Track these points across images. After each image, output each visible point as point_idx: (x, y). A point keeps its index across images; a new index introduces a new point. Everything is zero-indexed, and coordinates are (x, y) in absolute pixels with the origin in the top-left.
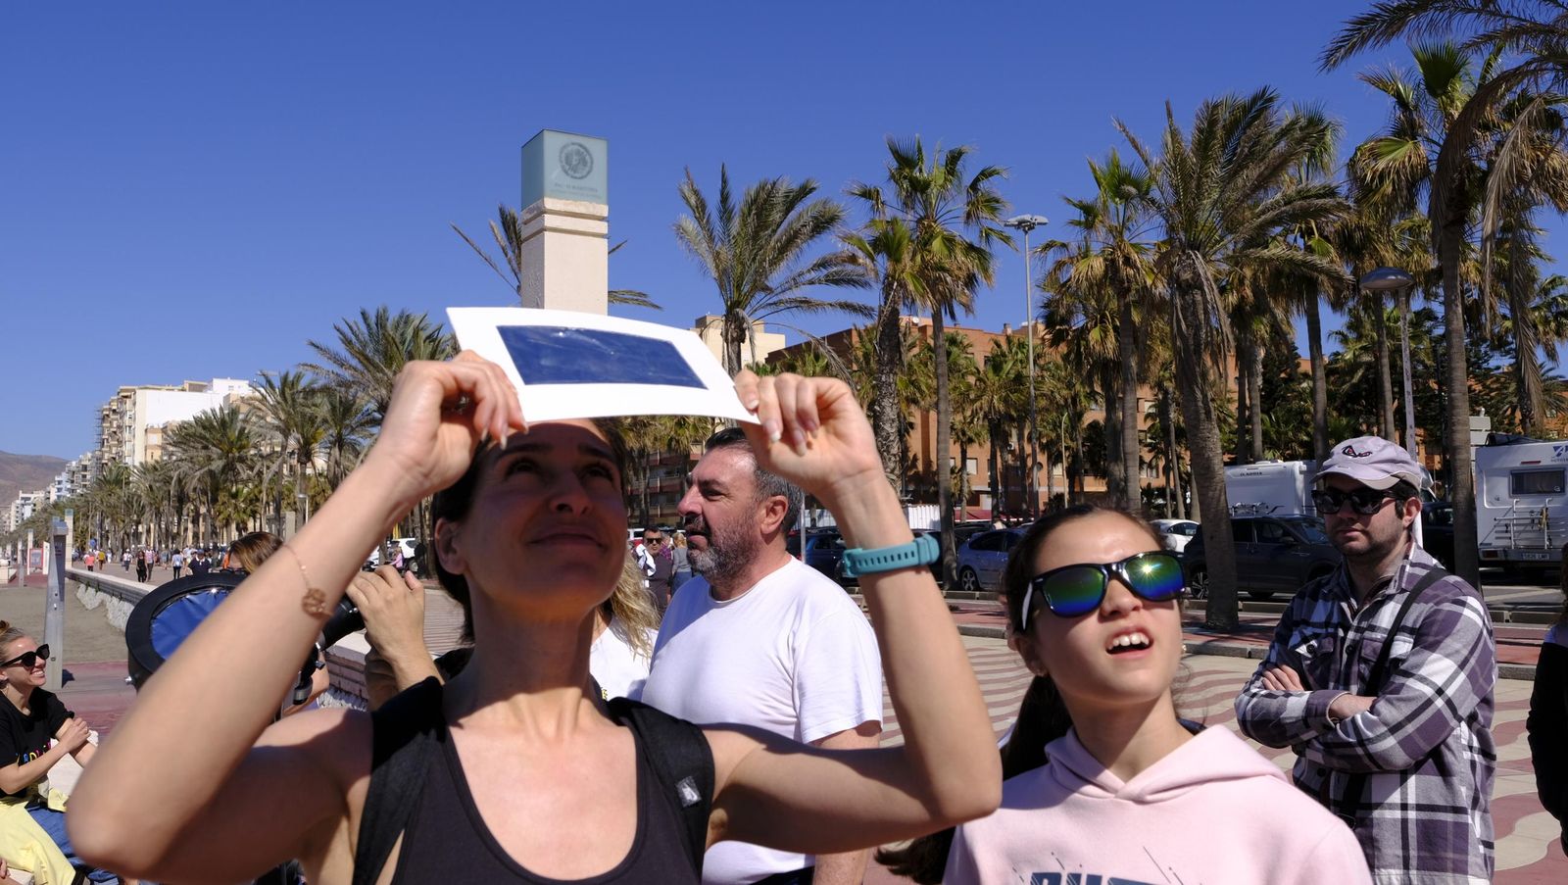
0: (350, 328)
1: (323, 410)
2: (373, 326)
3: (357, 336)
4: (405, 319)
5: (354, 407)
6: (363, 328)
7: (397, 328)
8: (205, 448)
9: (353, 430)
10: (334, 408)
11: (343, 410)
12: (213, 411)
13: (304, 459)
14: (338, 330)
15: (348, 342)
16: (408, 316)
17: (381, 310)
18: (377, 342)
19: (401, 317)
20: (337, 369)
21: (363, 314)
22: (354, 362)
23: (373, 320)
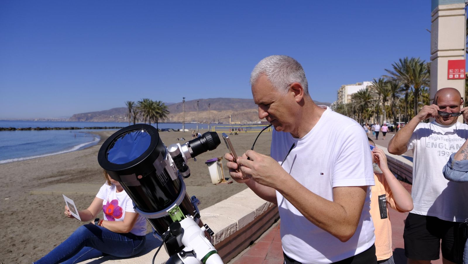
0: (396, 64)
1: (389, 87)
2: (403, 63)
3: (398, 66)
4: (413, 60)
5: (398, 87)
6: (400, 64)
7: (410, 62)
8: (360, 99)
9: (397, 93)
10: (392, 87)
11: (395, 87)
12: (362, 90)
13: (384, 101)
14: (393, 65)
15: (395, 68)
16: (414, 59)
17: (405, 58)
18: (404, 67)
19: (412, 59)
20: (392, 76)
21: (400, 60)
22: (397, 74)
23: (403, 61)
